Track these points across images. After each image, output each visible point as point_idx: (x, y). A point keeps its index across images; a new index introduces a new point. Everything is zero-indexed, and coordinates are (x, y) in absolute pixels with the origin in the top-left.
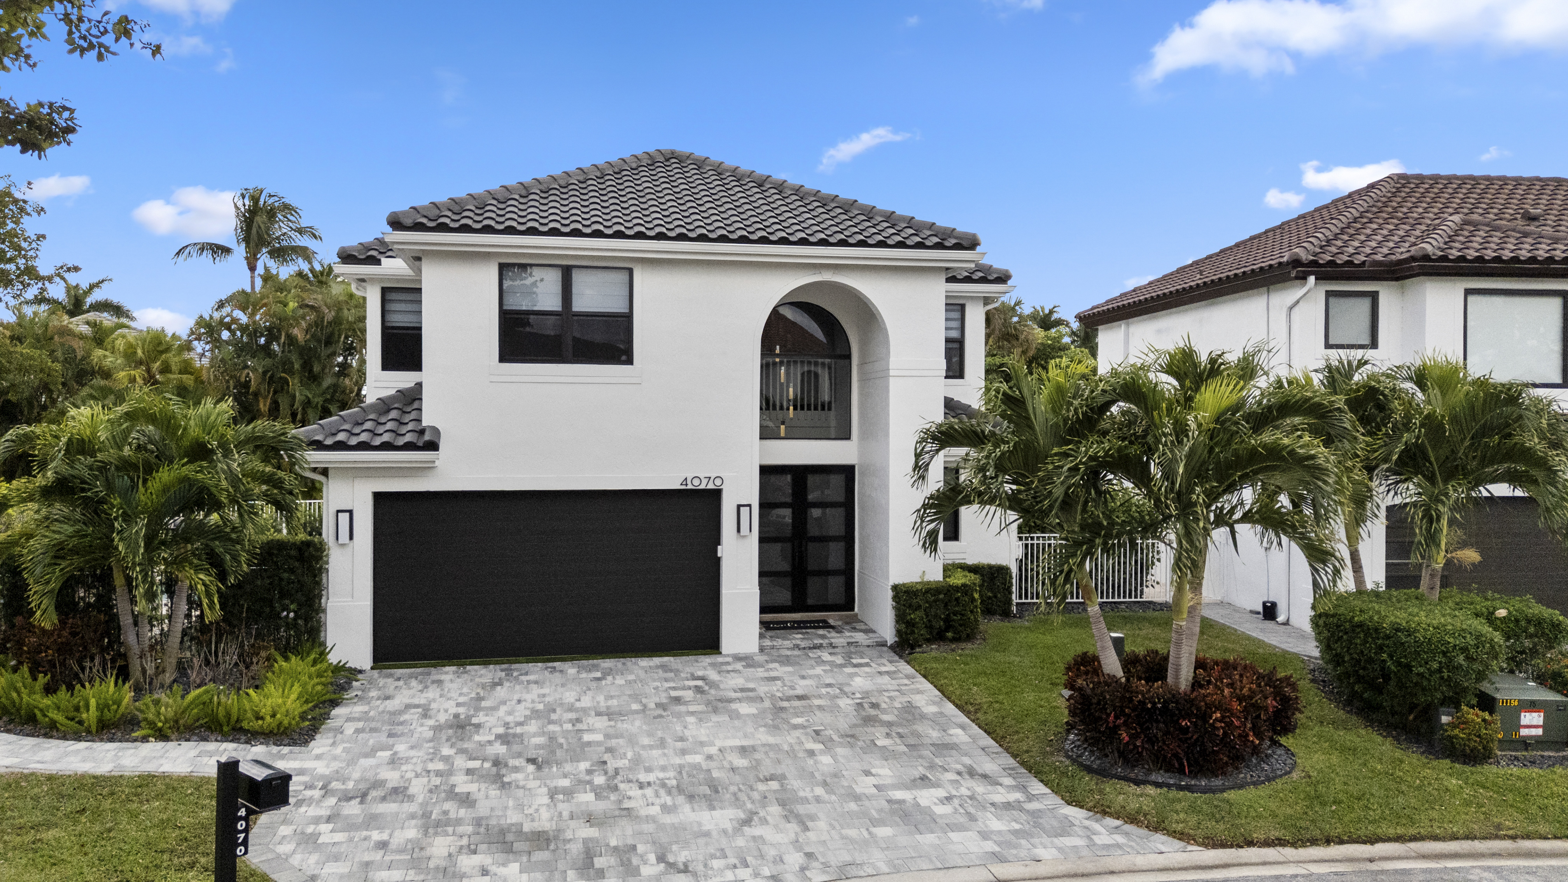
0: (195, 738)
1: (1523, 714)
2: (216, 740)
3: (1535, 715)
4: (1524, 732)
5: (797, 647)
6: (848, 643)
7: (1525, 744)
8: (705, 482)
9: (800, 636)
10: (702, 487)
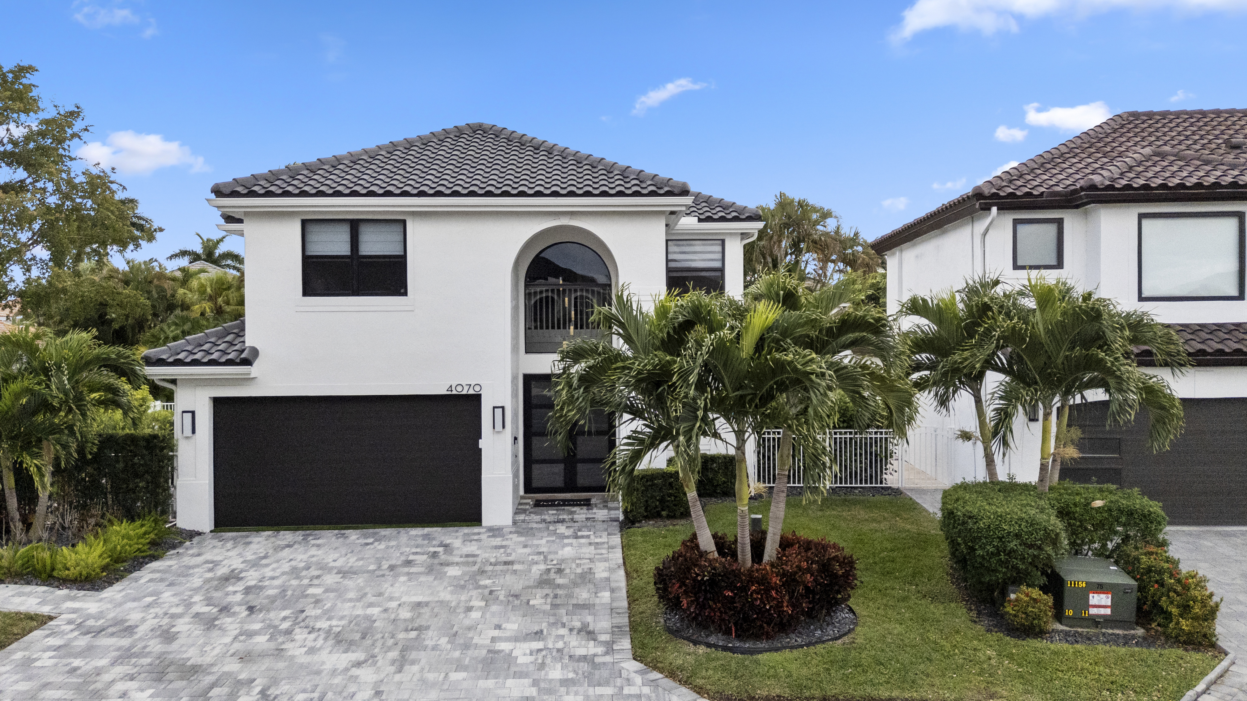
0: (22, 582)
1: (1091, 595)
2: (37, 584)
3: (1103, 596)
4: (1093, 611)
5: (544, 521)
6: (587, 519)
7: (1095, 621)
8: (466, 388)
9: (555, 512)
10: (464, 392)
